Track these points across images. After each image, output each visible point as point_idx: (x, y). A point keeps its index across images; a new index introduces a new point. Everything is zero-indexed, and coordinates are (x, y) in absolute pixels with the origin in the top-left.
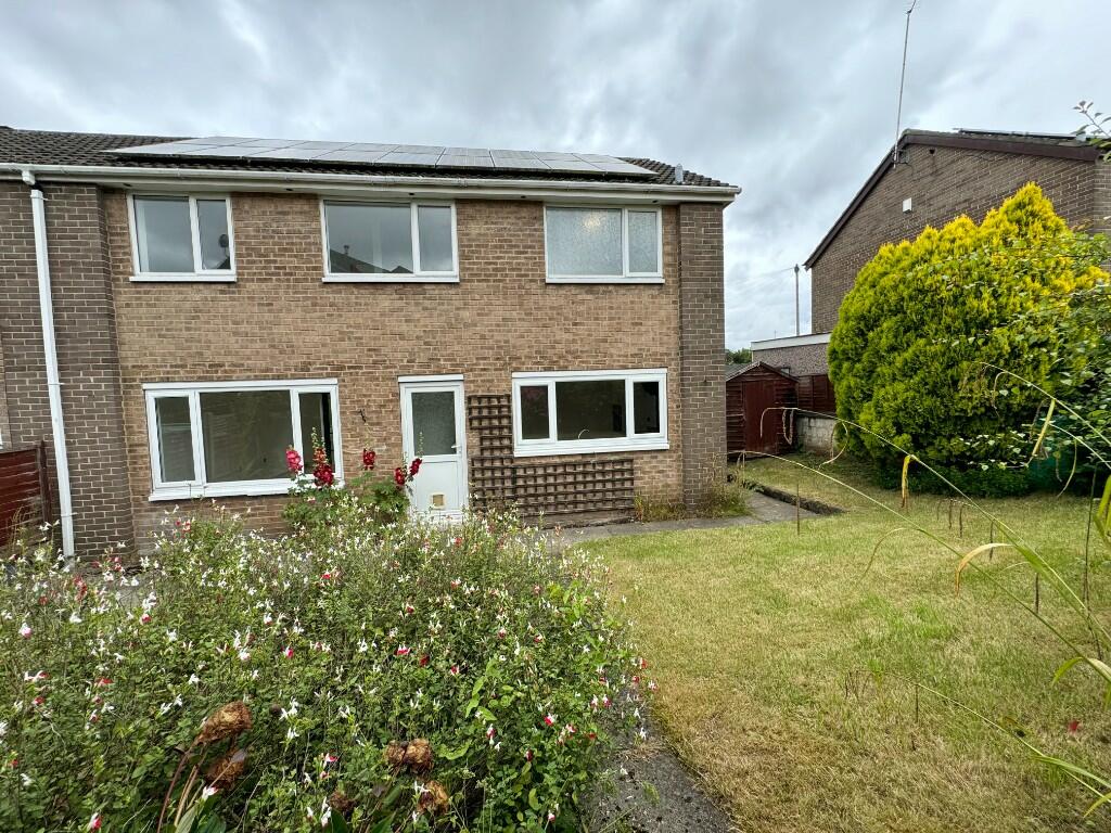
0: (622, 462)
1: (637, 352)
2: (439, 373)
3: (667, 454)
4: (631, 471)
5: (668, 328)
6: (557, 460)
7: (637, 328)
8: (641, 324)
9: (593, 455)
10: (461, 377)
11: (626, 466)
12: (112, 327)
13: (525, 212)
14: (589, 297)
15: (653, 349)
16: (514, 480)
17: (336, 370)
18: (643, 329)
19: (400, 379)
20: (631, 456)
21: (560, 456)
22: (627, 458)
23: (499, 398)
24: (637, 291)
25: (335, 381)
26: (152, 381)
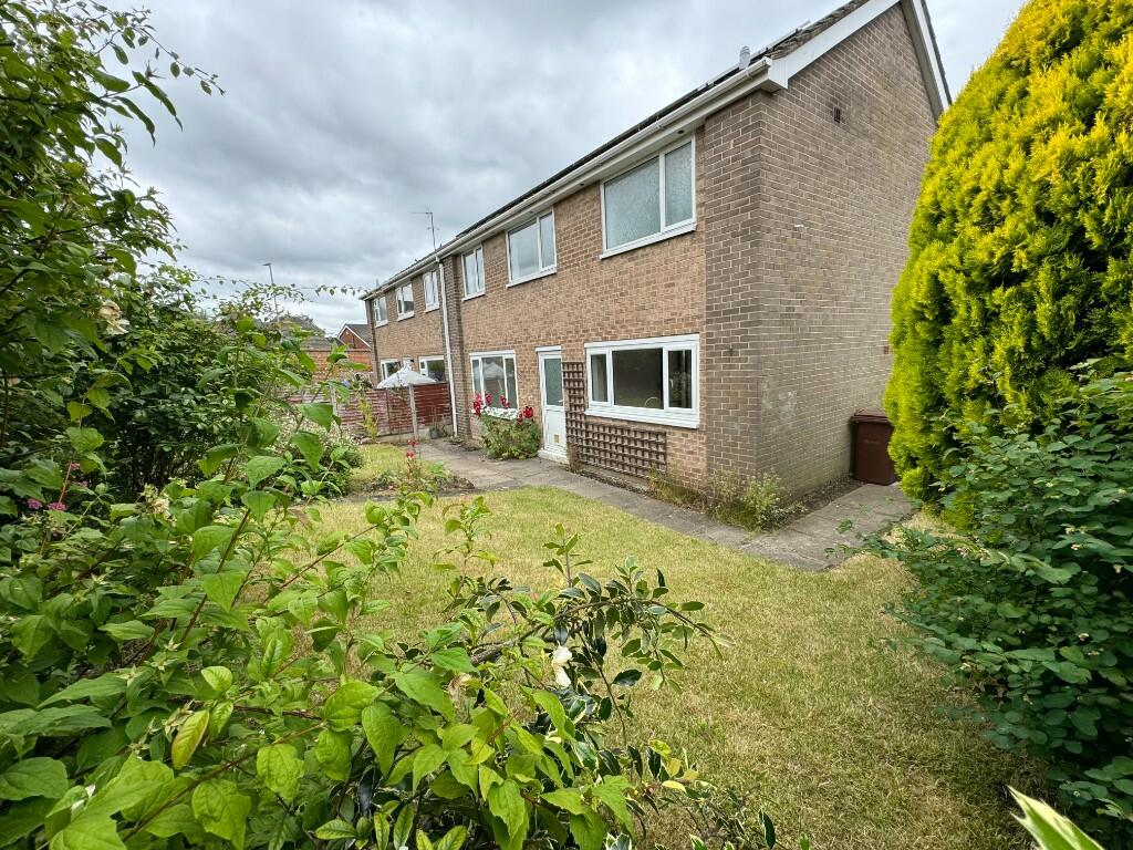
0: (657, 434)
1: (671, 317)
2: (550, 345)
3: (697, 434)
4: (665, 446)
5: (701, 285)
6: (612, 423)
7: (670, 289)
8: (673, 284)
9: (635, 422)
10: (559, 348)
11: (661, 440)
12: (460, 323)
13: (588, 196)
14: (631, 264)
15: (685, 313)
16: (587, 433)
17: (515, 344)
18: (676, 289)
19: (537, 350)
20: (663, 430)
21: (614, 420)
22: (662, 432)
23: (578, 364)
24: (670, 247)
25: (513, 351)
26: (473, 351)
